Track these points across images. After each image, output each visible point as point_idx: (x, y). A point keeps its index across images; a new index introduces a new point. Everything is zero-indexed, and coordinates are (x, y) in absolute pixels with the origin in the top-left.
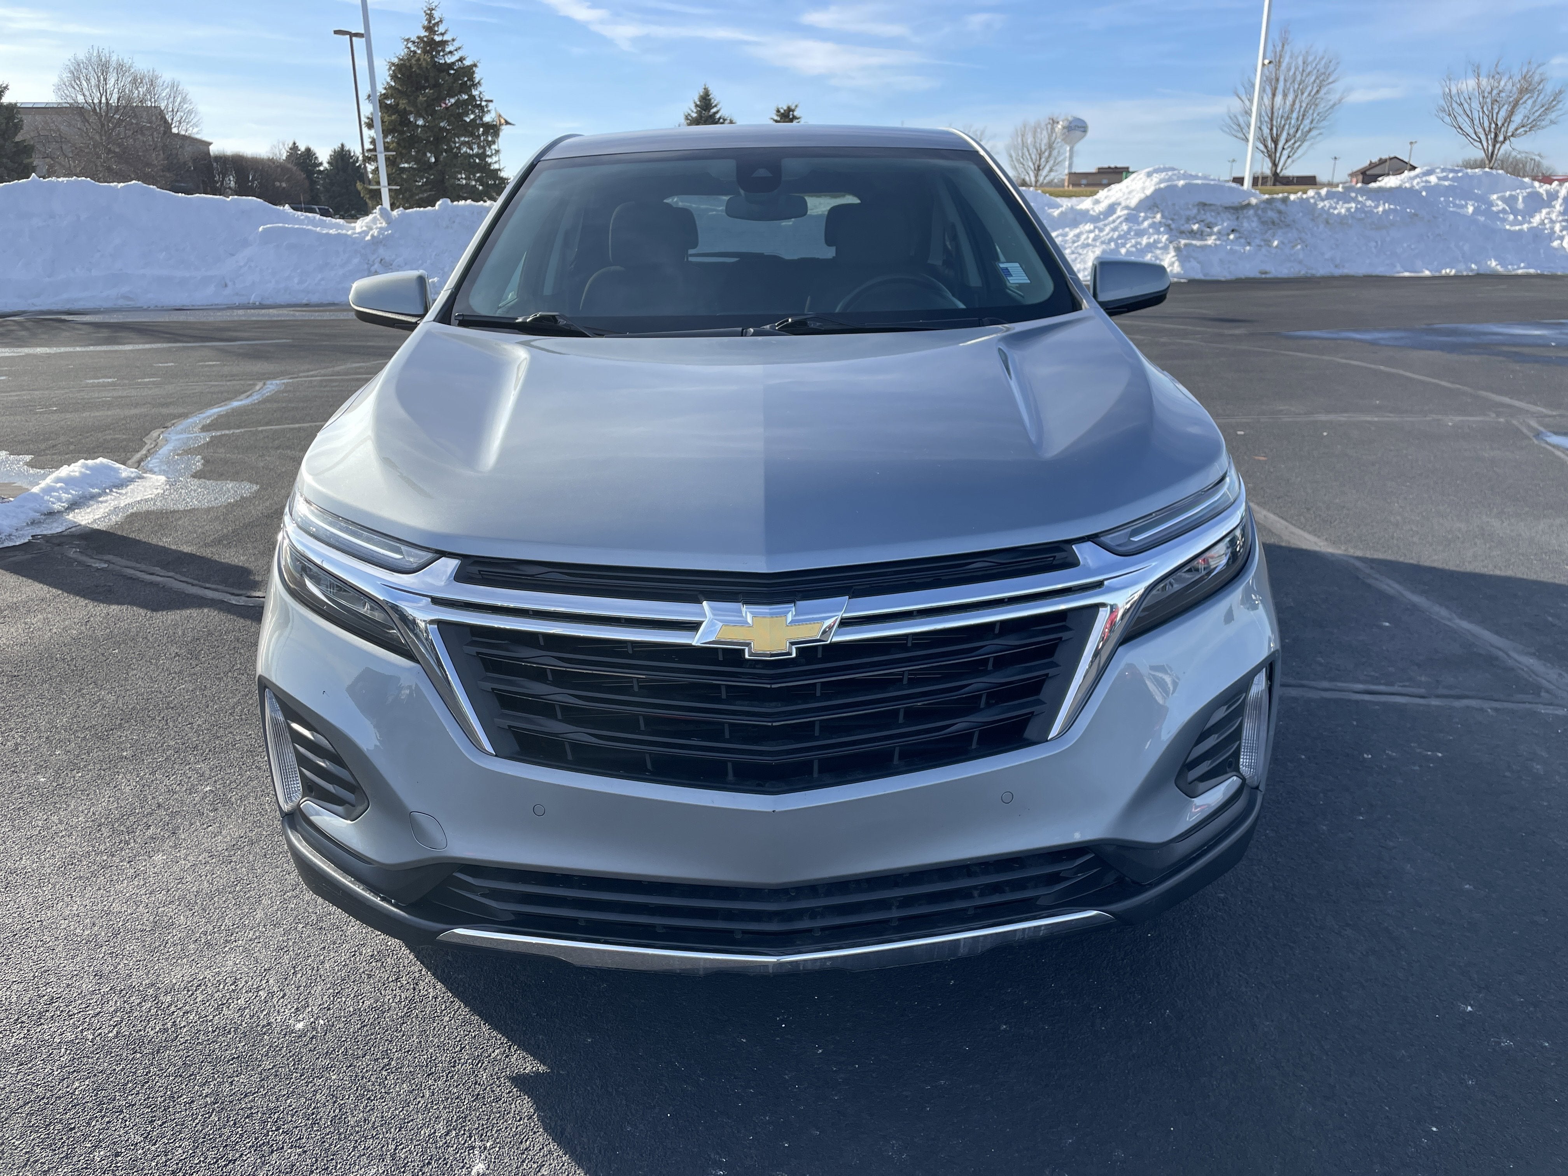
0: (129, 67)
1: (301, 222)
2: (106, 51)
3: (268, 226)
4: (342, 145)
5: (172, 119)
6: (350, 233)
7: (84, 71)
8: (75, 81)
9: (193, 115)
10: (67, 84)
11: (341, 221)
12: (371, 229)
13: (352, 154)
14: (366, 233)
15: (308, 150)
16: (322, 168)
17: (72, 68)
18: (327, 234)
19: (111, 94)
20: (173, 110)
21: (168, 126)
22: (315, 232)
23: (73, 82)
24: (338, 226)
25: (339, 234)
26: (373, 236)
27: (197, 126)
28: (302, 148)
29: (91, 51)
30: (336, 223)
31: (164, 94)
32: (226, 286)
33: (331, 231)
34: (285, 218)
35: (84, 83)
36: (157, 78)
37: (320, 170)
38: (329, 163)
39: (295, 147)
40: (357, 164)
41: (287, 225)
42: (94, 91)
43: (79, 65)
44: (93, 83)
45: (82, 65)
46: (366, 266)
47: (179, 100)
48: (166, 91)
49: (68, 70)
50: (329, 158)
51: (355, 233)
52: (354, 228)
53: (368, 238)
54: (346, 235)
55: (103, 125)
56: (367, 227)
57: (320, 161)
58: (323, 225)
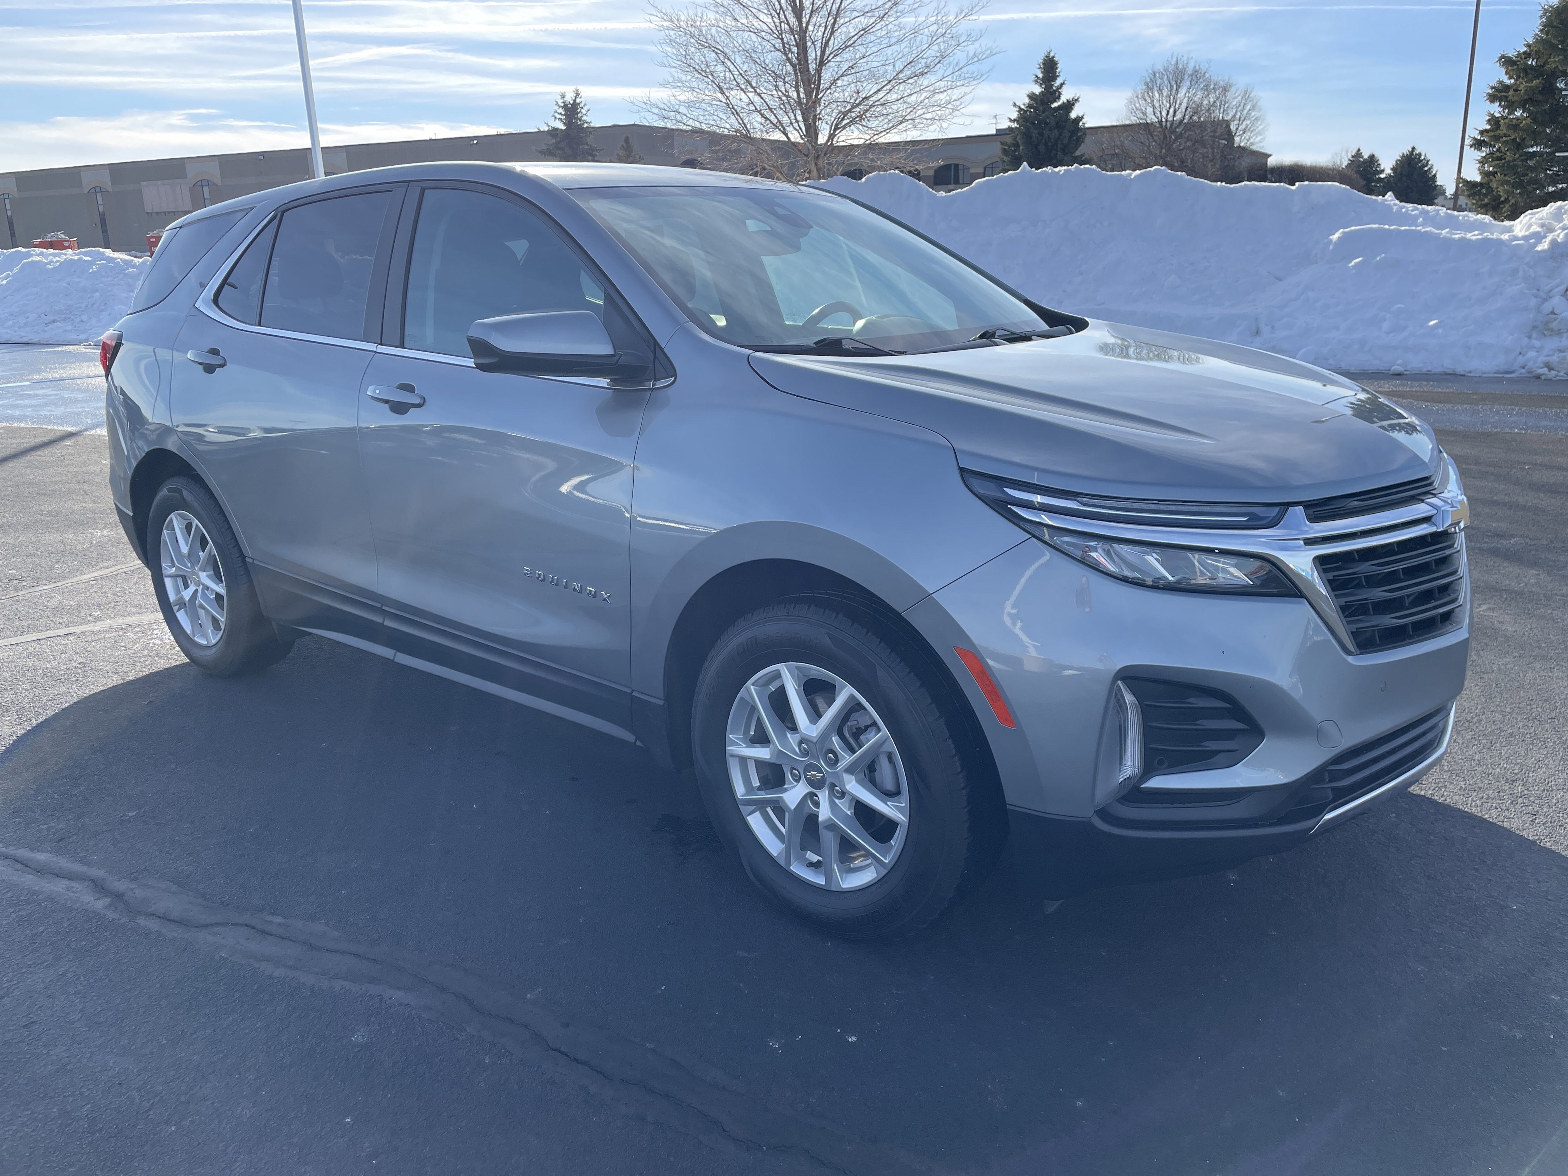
0: (1205, 73)
1: (1413, 220)
2: (1185, 59)
3: (1353, 228)
4: (1413, 148)
5: (1237, 129)
6: (1505, 237)
7: (1159, 81)
8: (1148, 93)
9: (1259, 123)
10: (1140, 97)
11: (1487, 218)
12: (1552, 230)
13: (1422, 157)
14: (1539, 237)
15: (1372, 157)
16: (1382, 176)
17: (1148, 80)
18: (1462, 240)
19: (1180, 104)
20: (1239, 120)
21: (1230, 136)
22: (1437, 237)
23: (1146, 94)
24: (1482, 227)
25: (1486, 240)
26: (1554, 243)
27: (1261, 135)
28: (1366, 156)
29: (1170, 59)
30: (1476, 220)
31: (1234, 103)
32: (1257, 332)
33: (1469, 236)
34: (1386, 215)
35: (1157, 94)
36: (1230, 86)
37: (1380, 178)
38: (1392, 169)
39: (1358, 154)
40: (1426, 169)
41: (1387, 227)
42: (1165, 102)
43: (1155, 75)
44: (1165, 94)
45: (1158, 75)
46: (1533, 302)
47: (1248, 107)
48: (1236, 100)
49: (1143, 82)
50: (1394, 163)
51: (1516, 238)
52: (1510, 230)
53: (1544, 246)
54: (1500, 242)
55: (1165, 137)
56: (1542, 225)
57: (1382, 168)
58: (1455, 225)
